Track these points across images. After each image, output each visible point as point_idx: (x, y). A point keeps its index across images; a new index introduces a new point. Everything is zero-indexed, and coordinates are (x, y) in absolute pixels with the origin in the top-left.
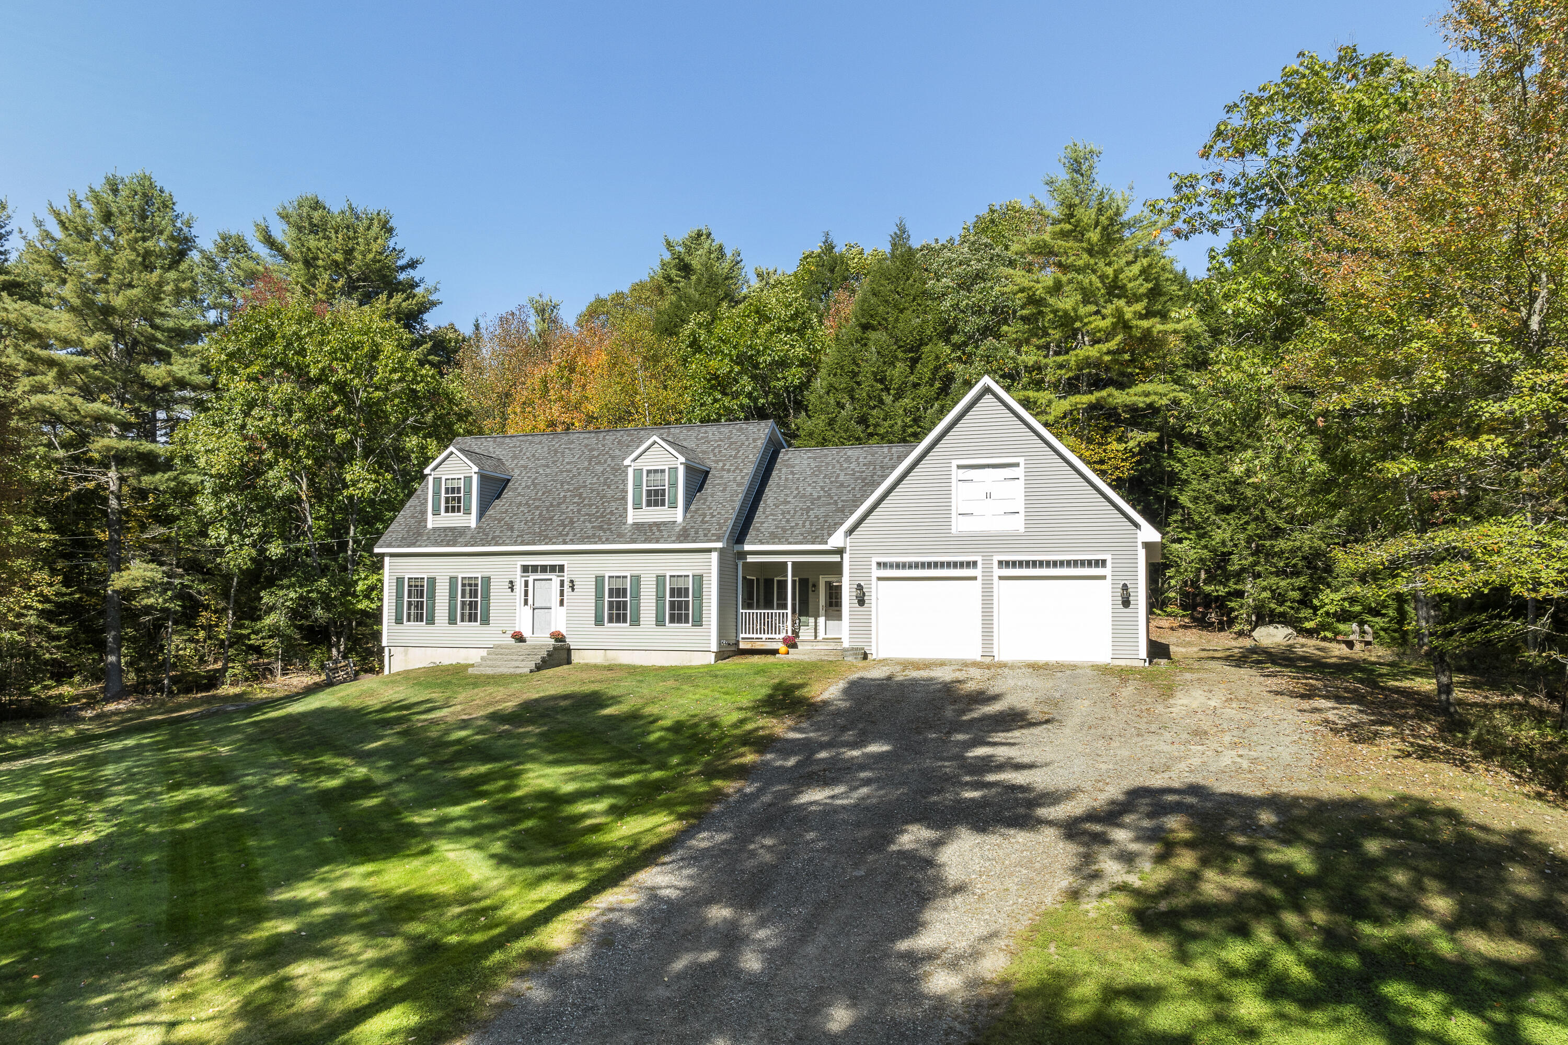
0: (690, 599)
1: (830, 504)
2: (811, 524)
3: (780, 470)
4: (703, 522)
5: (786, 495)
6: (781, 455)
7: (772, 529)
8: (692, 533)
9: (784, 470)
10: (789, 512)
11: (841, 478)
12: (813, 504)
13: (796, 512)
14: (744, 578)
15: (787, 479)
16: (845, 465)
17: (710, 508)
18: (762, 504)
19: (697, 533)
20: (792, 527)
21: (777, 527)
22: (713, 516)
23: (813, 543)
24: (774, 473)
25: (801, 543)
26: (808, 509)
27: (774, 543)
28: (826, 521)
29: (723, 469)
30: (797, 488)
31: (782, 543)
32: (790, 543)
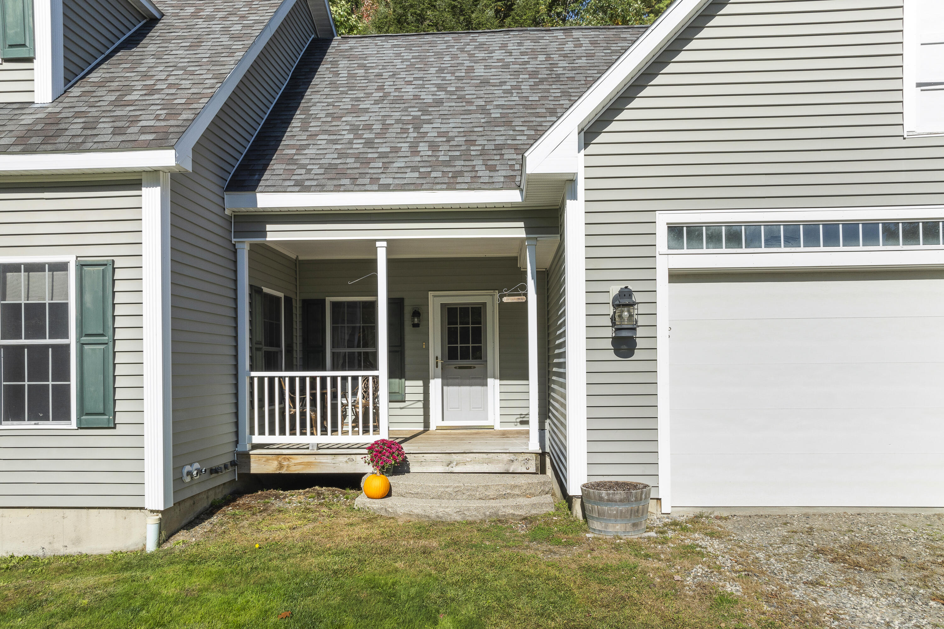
0: (72, 340)
1: (469, 112)
2: (434, 146)
3: (335, 63)
4: (119, 103)
5: (358, 99)
6: (334, 44)
7: (330, 158)
8: (76, 128)
9: (343, 63)
10: (369, 127)
11: (480, 70)
12: (425, 112)
13: (386, 127)
14: (255, 291)
15: (351, 76)
16: (481, 55)
17: (145, 76)
18: (299, 115)
19: (91, 125)
20: (383, 155)
21: (341, 155)
22: (151, 91)
23: (451, 186)
24: (322, 69)
25: (416, 187)
26: (417, 124)
27: (338, 189)
28: (472, 142)
29: (195, 15)
30: (380, 88)
31: (362, 188)
32: (385, 188)
